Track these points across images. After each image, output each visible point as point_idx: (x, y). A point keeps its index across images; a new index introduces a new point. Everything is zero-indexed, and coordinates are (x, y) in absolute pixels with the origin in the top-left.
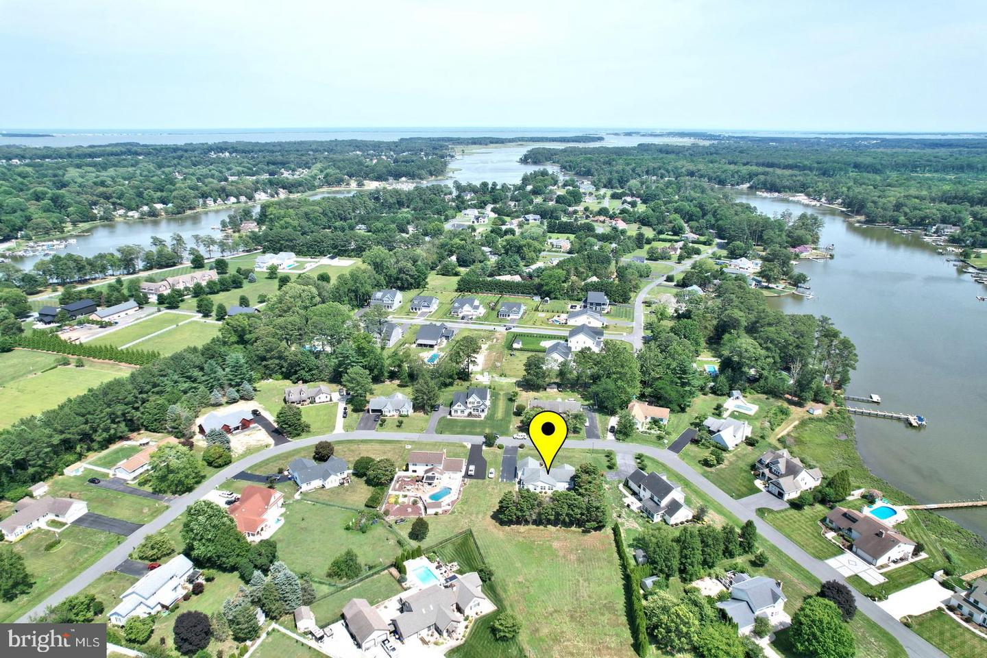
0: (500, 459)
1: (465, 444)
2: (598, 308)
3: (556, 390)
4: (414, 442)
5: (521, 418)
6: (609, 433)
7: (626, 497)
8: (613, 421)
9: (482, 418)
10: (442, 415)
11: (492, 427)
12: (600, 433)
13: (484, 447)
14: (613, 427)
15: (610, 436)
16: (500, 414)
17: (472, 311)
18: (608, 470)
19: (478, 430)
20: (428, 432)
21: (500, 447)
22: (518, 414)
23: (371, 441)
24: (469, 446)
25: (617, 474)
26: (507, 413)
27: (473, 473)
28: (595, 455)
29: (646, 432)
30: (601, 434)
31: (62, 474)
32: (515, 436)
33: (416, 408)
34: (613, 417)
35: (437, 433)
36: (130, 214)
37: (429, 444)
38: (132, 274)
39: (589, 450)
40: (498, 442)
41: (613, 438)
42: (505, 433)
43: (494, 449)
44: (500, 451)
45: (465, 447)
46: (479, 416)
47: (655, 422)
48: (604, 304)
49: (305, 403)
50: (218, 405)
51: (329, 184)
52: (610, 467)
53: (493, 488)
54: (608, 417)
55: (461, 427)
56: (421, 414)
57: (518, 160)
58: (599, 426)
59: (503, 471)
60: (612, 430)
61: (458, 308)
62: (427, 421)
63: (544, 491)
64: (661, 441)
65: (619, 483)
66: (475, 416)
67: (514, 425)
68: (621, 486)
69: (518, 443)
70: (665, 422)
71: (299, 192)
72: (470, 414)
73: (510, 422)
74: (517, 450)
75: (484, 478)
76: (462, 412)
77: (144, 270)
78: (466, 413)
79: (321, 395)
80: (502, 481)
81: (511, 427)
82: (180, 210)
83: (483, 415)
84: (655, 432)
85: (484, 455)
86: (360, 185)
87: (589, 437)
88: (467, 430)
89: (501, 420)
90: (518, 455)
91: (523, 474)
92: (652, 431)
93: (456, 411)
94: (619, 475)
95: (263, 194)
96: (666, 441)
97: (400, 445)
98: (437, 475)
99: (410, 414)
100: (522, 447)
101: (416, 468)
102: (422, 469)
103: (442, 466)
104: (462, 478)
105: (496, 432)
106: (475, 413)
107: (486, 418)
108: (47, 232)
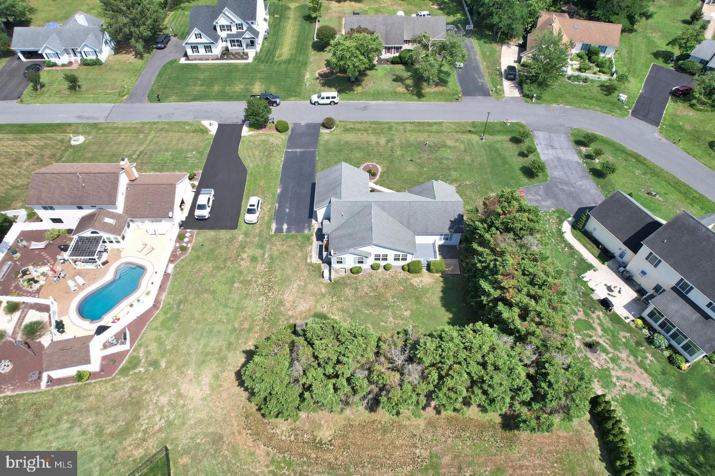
0: (278, 161)
1: (206, 123)
4: (95, 126)
5: (327, 55)
6: (507, 85)
7: (590, 267)
8: (508, 55)
9: (250, 60)
10: (171, 58)
11: (268, 79)
12: (487, 81)
13: (246, 131)
14: (511, 69)
15: (509, 89)
16: (286, 50)
18: (524, 180)
19: (239, 87)
20: (133, 97)
21: (281, 128)
22: (321, 46)
24: (213, 129)
25: (549, 192)
26: (300, 47)
27: (205, 213)
28: (488, 138)
29: (577, 78)
30: (489, 86)
32: (314, 98)
33: (121, 44)
34: (504, 48)
35: (151, 100)
37: (129, 129)
39: (474, 124)
40: (276, 114)
41: (516, 93)
42: (294, 91)
43: (269, 135)
44: (279, 140)
45: (205, 131)
46: (245, 56)
47: (590, 54)
52: (530, 172)
53: (254, 259)
54: (495, 46)
55: (204, 82)
56: (129, 58)
58: (483, 66)
59: (281, 199)
60: (511, 74)
62: (137, 72)
63: (383, 263)
64: (613, 97)
65: (561, 222)
66: (237, 56)
67: (313, 72)
68: (566, 227)
69: (318, 116)
70: (609, 54)
72: (226, 53)
73: (305, 64)
74: (317, 134)
75: (234, 226)
76: (208, 48)
78: (217, 50)
80: (279, 230)
81: (308, 76)
83: (252, 53)
84: (595, 76)
85: (243, 152)
87: (467, 92)
88: (216, 88)
89: (288, 62)
90: (320, 149)
91: (327, 217)
92: (588, 75)
93: (195, 47)
94: (555, 197)
96: (623, 97)
97: (59, 136)
98: (105, 235)
99: (103, 57)
100: (328, 124)
101: (56, 213)
102: (71, 217)
103: (120, 206)
104: (176, 230)
105: (273, 90)
106: (234, 49)
107: (257, 58)
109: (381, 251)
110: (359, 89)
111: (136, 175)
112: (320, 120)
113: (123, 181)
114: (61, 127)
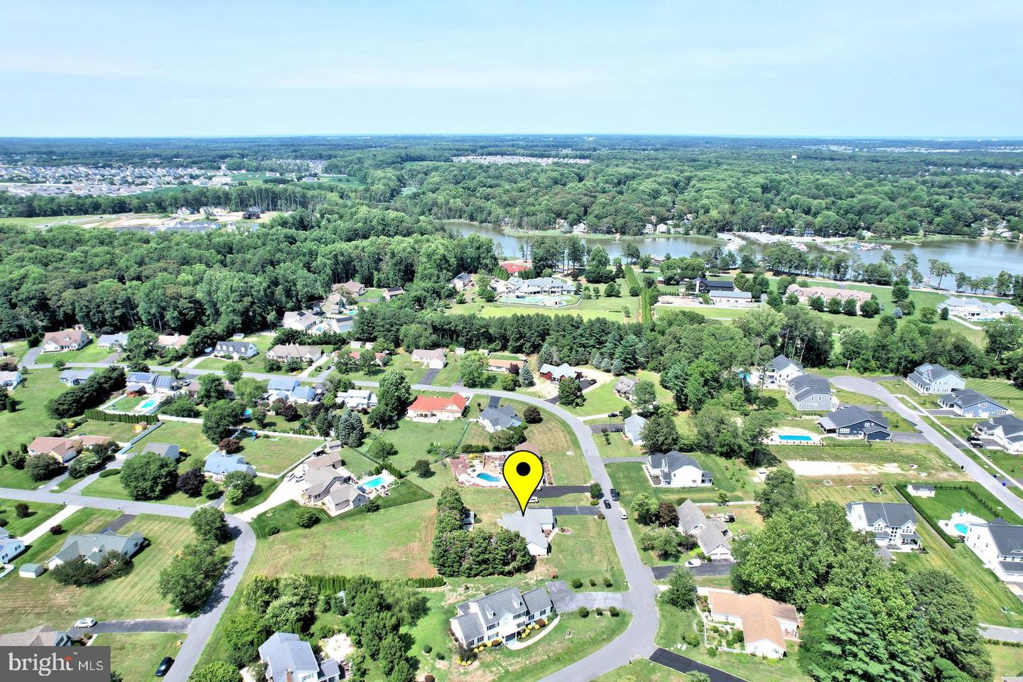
4: (581, 455)
17: (1006, 441)
23: (573, 435)
49: (623, 395)
50: (597, 368)
56: (641, 451)
72: (655, 477)
83: (661, 485)
97: (571, 448)
100: (601, 517)
106: (661, 478)
107: (657, 489)
108: (889, 236)
114: (577, 447)
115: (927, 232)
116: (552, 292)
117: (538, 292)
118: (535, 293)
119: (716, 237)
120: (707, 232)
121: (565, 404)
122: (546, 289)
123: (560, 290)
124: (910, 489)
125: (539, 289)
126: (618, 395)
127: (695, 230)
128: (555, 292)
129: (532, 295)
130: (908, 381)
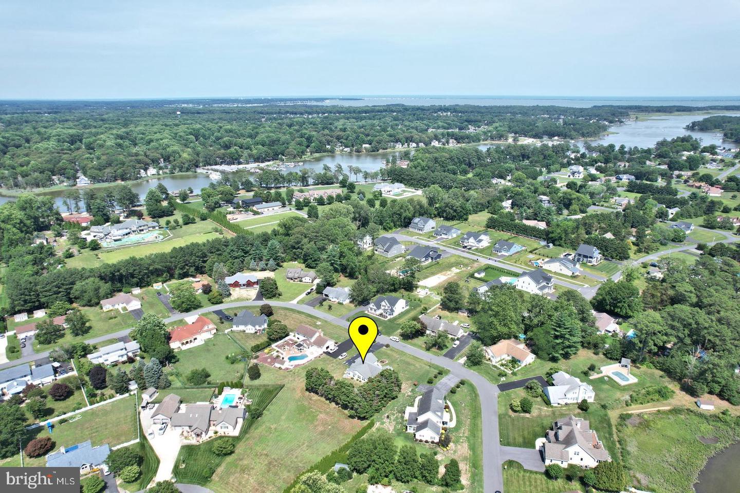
2: (585, 260)
3: (466, 314)
4: (326, 321)
6: (465, 358)
7: (412, 406)
10: (364, 310)
11: (386, 327)
15: (463, 360)
16: (401, 320)
17: (476, 243)
18: (426, 383)
20: (342, 318)
23: (303, 313)
25: (428, 388)
27: (332, 352)
28: (431, 369)
29: (496, 367)
30: (457, 356)
31: (152, 286)
32: (392, 338)
33: (353, 301)
35: (347, 320)
36: (346, 149)
37: (333, 325)
38: (305, 186)
41: (463, 362)
46: (386, 317)
47: (514, 361)
48: (591, 257)
49: (296, 280)
50: (255, 270)
51: (493, 139)
52: (430, 382)
53: (332, 366)
56: (352, 305)
57: (685, 127)
58: (465, 350)
59: (353, 358)
61: (465, 239)
62: (351, 310)
63: (359, 379)
64: (499, 378)
65: (421, 395)
68: (420, 397)
70: (523, 364)
71: (464, 143)
72: (381, 315)
75: (336, 358)
76: (375, 310)
77: (313, 185)
78: (379, 312)
79: (306, 278)
80: (345, 363)
81: (399, 331)
82: (375, 150)
83: (389, 317)
86: (515, 140)
87: (446, 355)
89: (398, 324)
92: (503, 368)
93: (371, 309)
94: (428, 390)
95: (437, 142)
96: (504, 379)
97: (315, 320)
98: (305, 345)
99: (344, 303)
100: (387, 346)
101: (299, 336)
102: (302, 338)
103: (313, 340)
104: (322, 352)
105: (383, 331)
106: (384, 314)
107: (390, 320)
108: (295, 157)
109: (360, 375)
110: (410, 341)
111: (322, 335)
112: (385, 343)
113: (317, 335)
114: (317, 318)
115: (312, 153)
116: (140, 230)
117: (129, 233)
118: (127, 234)
119: (196, 172)
120: (188, 170)
121: (270, 298)
122: (134, 229)
123: (146, 227)
124: (476, 275)
125: (128, 231)
126: (292, 281)
127: (178, 169)
128: (143, 230)
129: (126, 237)
130: (411, 229)
